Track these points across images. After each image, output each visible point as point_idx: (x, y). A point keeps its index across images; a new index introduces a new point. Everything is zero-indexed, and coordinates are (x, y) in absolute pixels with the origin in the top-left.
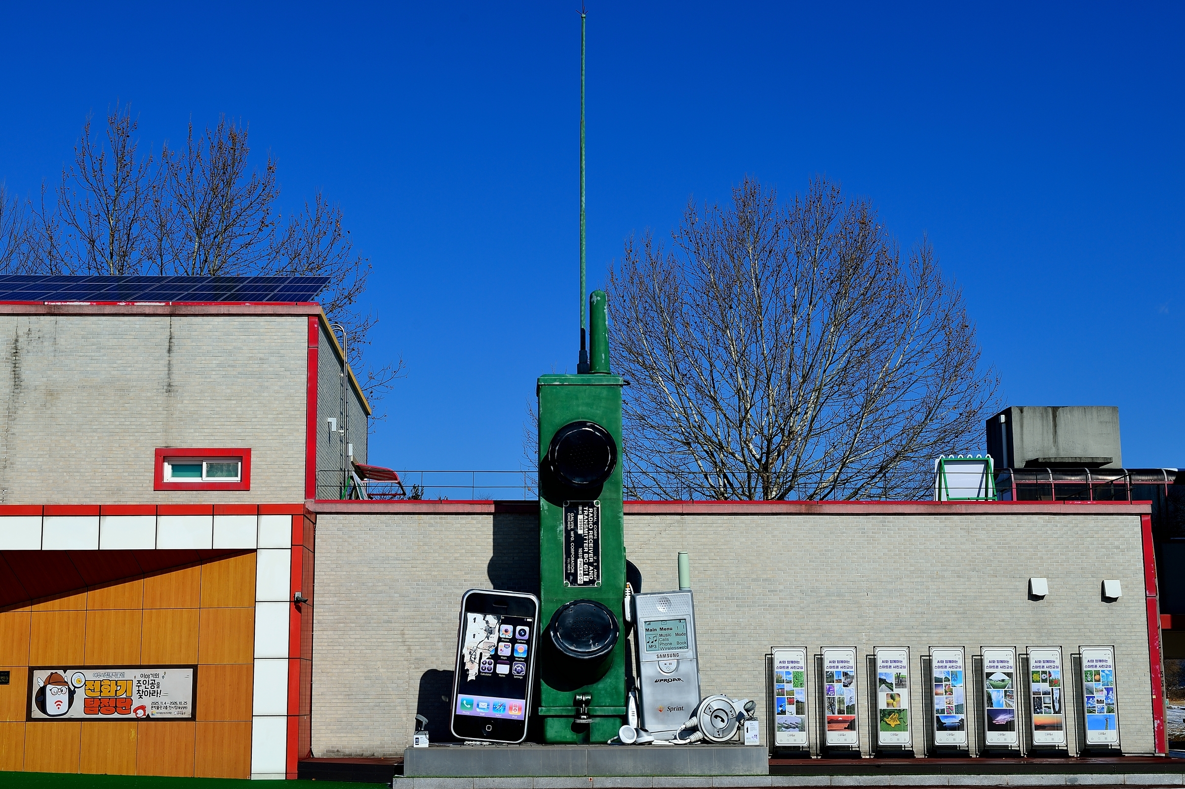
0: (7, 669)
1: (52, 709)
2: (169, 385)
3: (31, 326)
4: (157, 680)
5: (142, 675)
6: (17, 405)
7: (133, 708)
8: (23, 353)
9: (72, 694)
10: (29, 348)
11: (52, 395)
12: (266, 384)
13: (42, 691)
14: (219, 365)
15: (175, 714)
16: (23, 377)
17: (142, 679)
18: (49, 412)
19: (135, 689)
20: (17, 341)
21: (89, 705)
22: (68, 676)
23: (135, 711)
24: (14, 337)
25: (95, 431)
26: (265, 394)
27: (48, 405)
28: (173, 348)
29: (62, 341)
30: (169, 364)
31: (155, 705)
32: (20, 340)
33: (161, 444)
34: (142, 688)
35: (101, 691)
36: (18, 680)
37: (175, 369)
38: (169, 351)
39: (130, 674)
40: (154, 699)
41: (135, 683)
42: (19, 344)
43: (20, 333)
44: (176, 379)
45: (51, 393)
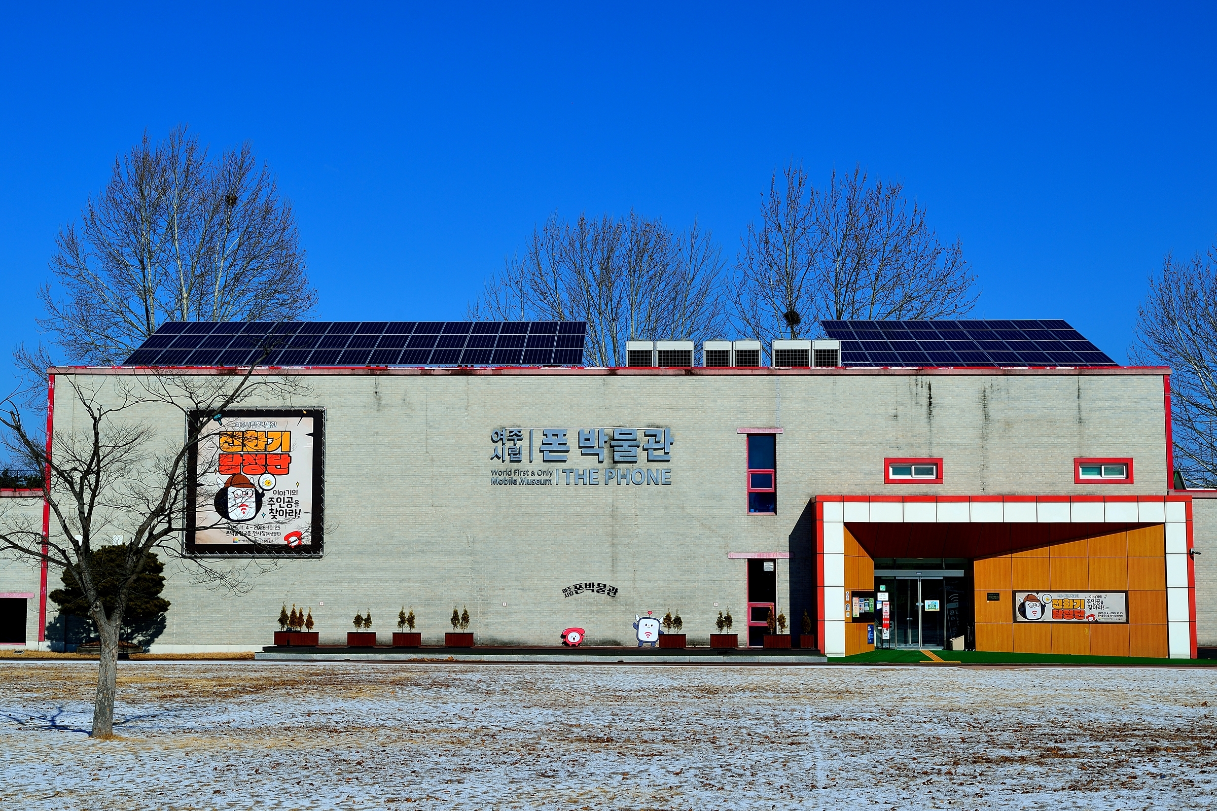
0: (997, 592)
1: (1030, 615)
2: (1080, 419)
3: (993, 382)
4: (1101, 600)
5: (1090, 597)
6: (988, 431)
7: (1086, 616)
8: (989, 399)
9: (1043, 607)
10: (993, 396)
11: (1008, 425)
12: (1140, 418)
13: (1023, 605)
14: (1109, 406)
15: (1114, 619)
16: (990, 414)
17: (1091, 599)
18: (1008, 435)
19: (1087, 605)
20: (984, 391)
21: (1056, 613)
22: (1040, 596)
24: (983, 389)
25: (1036, 447)
26: (1139, 424)
27: (1007, 431)
28: (1081, 396)
29: (1012, 391)
30: (1079, 405)
31: (1101, 614)
32: (987, 391)
33: (1077, 456)
34: (1091, 604)
35: (1063, 606)
36: (1006, 599)
37: (1083, 409)
38: (1078, 397)
39: (1082, 596)
40: (1100, 610)
41: (1086, 601)
42: (986, 393)
43: (986, 386)
44: (1084, 415)
45: (1008, 424)
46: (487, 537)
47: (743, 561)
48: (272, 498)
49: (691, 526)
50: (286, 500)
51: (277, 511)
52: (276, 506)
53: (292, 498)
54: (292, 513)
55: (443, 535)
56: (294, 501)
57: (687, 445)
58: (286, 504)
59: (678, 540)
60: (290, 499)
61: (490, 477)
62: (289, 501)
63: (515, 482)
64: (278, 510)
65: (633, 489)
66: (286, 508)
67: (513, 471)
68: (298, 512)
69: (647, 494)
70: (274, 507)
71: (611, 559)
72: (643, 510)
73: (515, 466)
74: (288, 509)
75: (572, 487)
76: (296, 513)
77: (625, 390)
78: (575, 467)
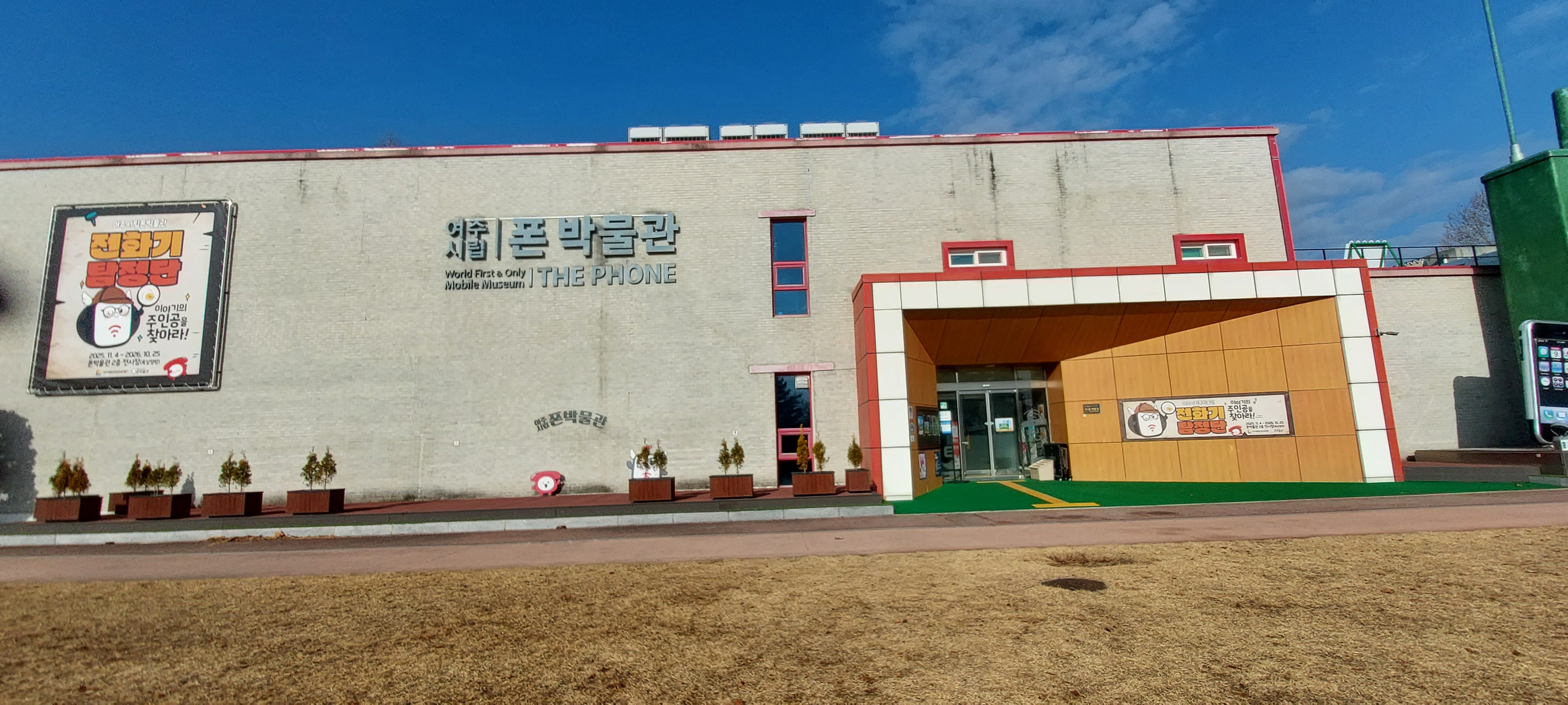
0: (1096, 403)
1: (1145, 431)
2: (1175, 189)
3: (1067, 150)
4: (1248, 406)
5: (1232, 402)
6: (1065, 207)
7: (1228, 428)
8: (1063, 170)
9: (1164, 419)
10: (1068, 165)
11: (1090, 199)
12: (1246, 186)
13: (1134, 418)
14: (1209, 173)
15: (1271, 431)
16: (1066, 186)
17: (1234, 405)
18: (1089, 211)
19: (1228, 413)
20: (1058, 161)
21: (1183, 426)
22: (1158, 405)
23: (1231, 430)
24: (1055, 158)
25: (1125, 224)
26: (1246, 193)
27: (1088, 206)
28: (1174, 162)
29: (1090, 160)
30: (1172, 174)
31: (1250, 425)
32: (1060, 160)
33: (1176, 233)
34: (1235, 412)
35: (1193, 416)
36: (1109, 410)
37: (1176, 177)
38: (1171, 164)
39: (1219, 402)
40: (1249, 420)
41: (1226, 408)
42: (1060, 163)
43: (1060, 155)
44: (1180, 184)
45: (1089, 197)
46: (437, 357)
47: (769, 376)
48: (152, 316)
49: (702, 333)
50: (171, 317)
51: (157, 332)
52: (157, 326)
53: (178, 315)
54: (178, 333)
55: (377, 356)
56: (180, 318)
57: (696, 234)
58: (170, 322)
59: (686, 351)
60: (176, 316)
61: (445, 280)
62: (174, 319)
63: (477, 286)
64: (159, 331)
65: (628, 288)
66: (170, 327)
67: (474, 272)
68: (185, 332)
69: (645, 296)
70: (154, 327)
71: (598, 380)
72: (640, 316)
73: (477, 265)
74: (172, 329)
75: (550, 290)
76: (182, 333)
77: (618, 170)
78: (554, 265)
